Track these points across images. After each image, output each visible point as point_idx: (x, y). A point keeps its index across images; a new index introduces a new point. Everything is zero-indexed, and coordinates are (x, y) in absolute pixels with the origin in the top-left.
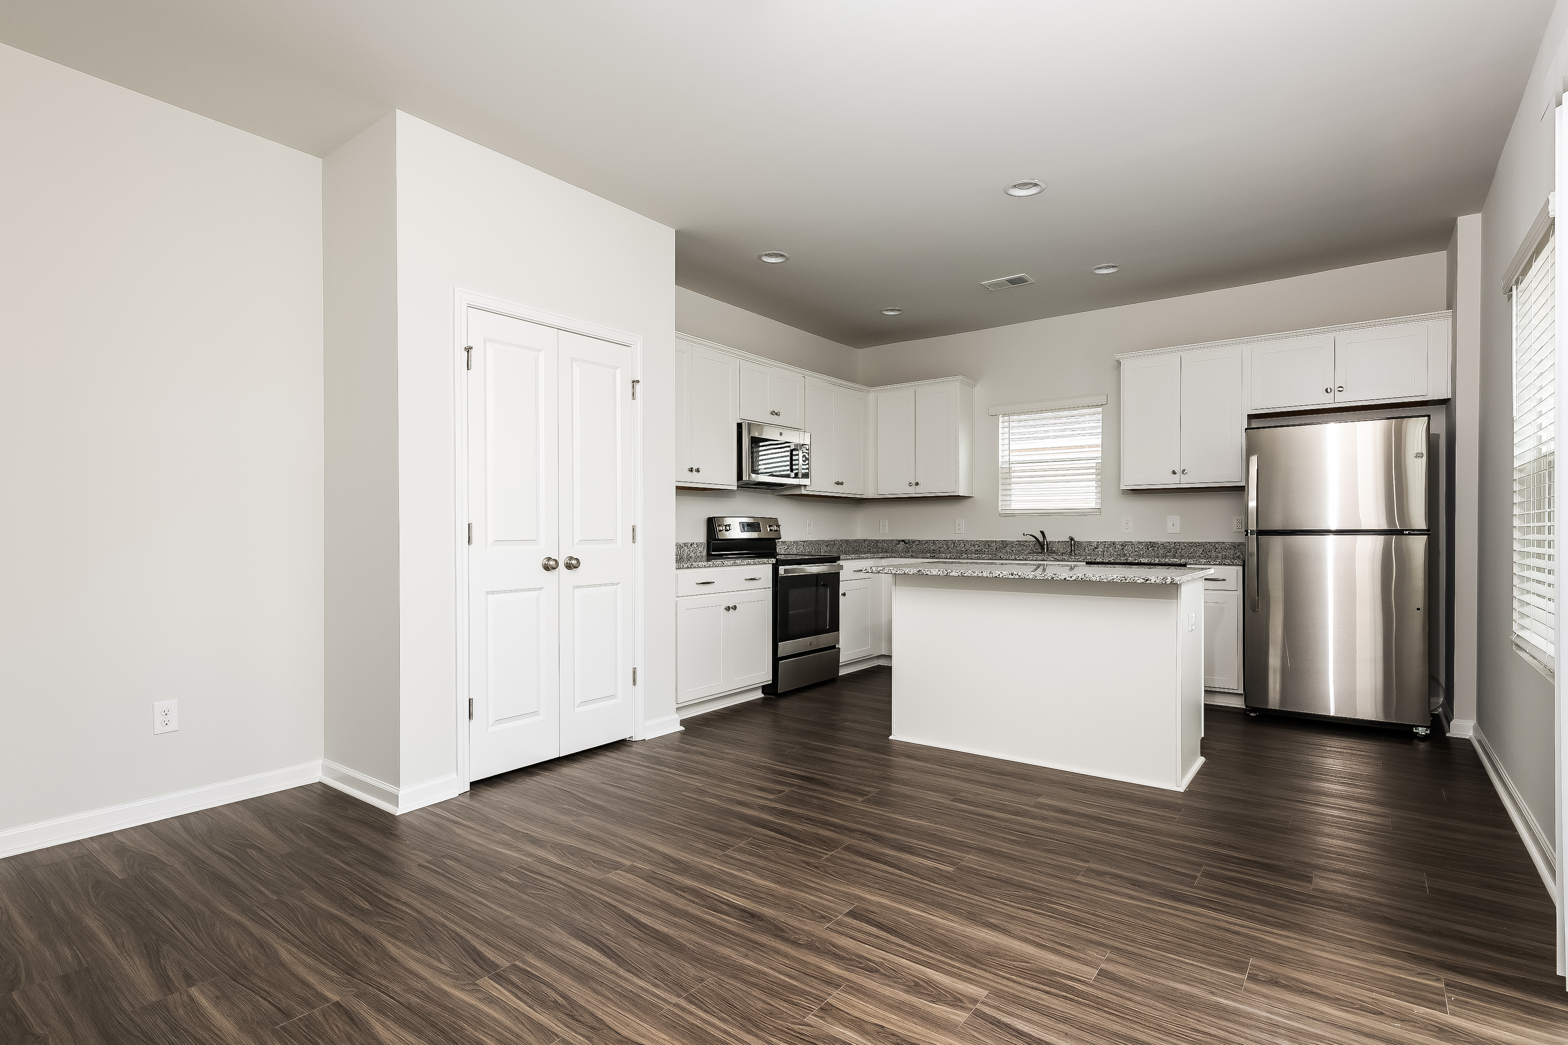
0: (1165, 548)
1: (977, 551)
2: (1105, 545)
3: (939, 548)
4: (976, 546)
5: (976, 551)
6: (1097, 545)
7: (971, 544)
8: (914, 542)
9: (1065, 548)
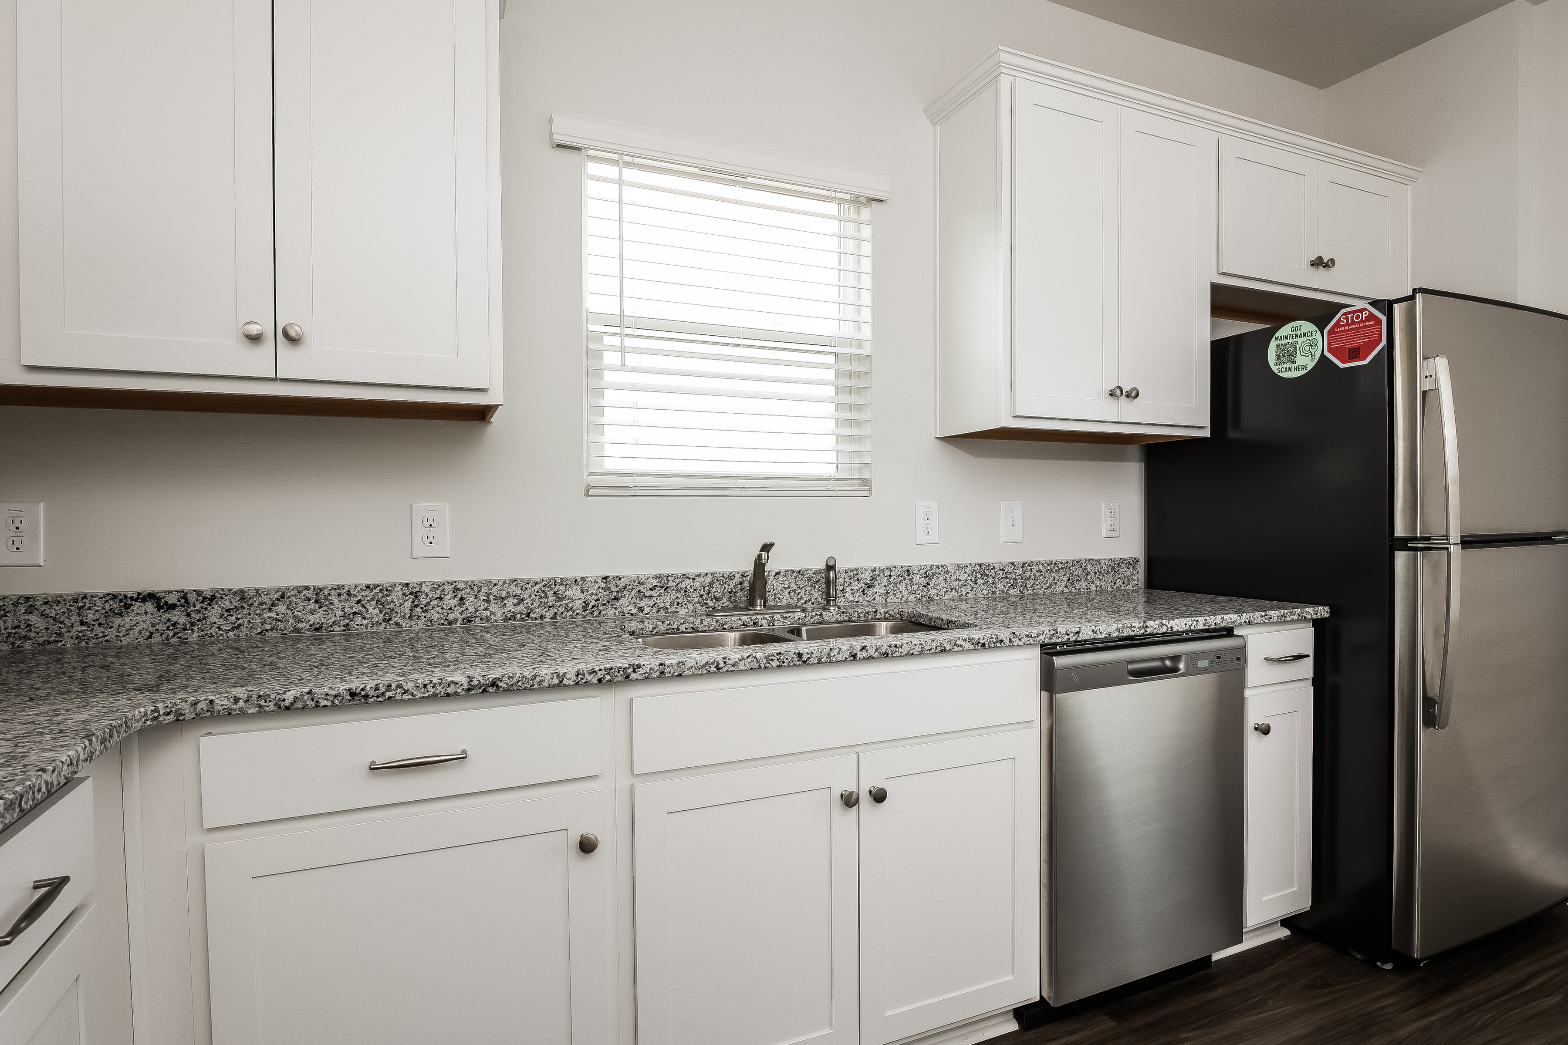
0: (1006, 578)
1: (513, 618)
2: (890, 576)
3: (345, 616)
4: (510, 603)
5: (506, 619)
6: (873, 579)
7: (488, 595)
8: (211, 599)
9: (794, 591)
